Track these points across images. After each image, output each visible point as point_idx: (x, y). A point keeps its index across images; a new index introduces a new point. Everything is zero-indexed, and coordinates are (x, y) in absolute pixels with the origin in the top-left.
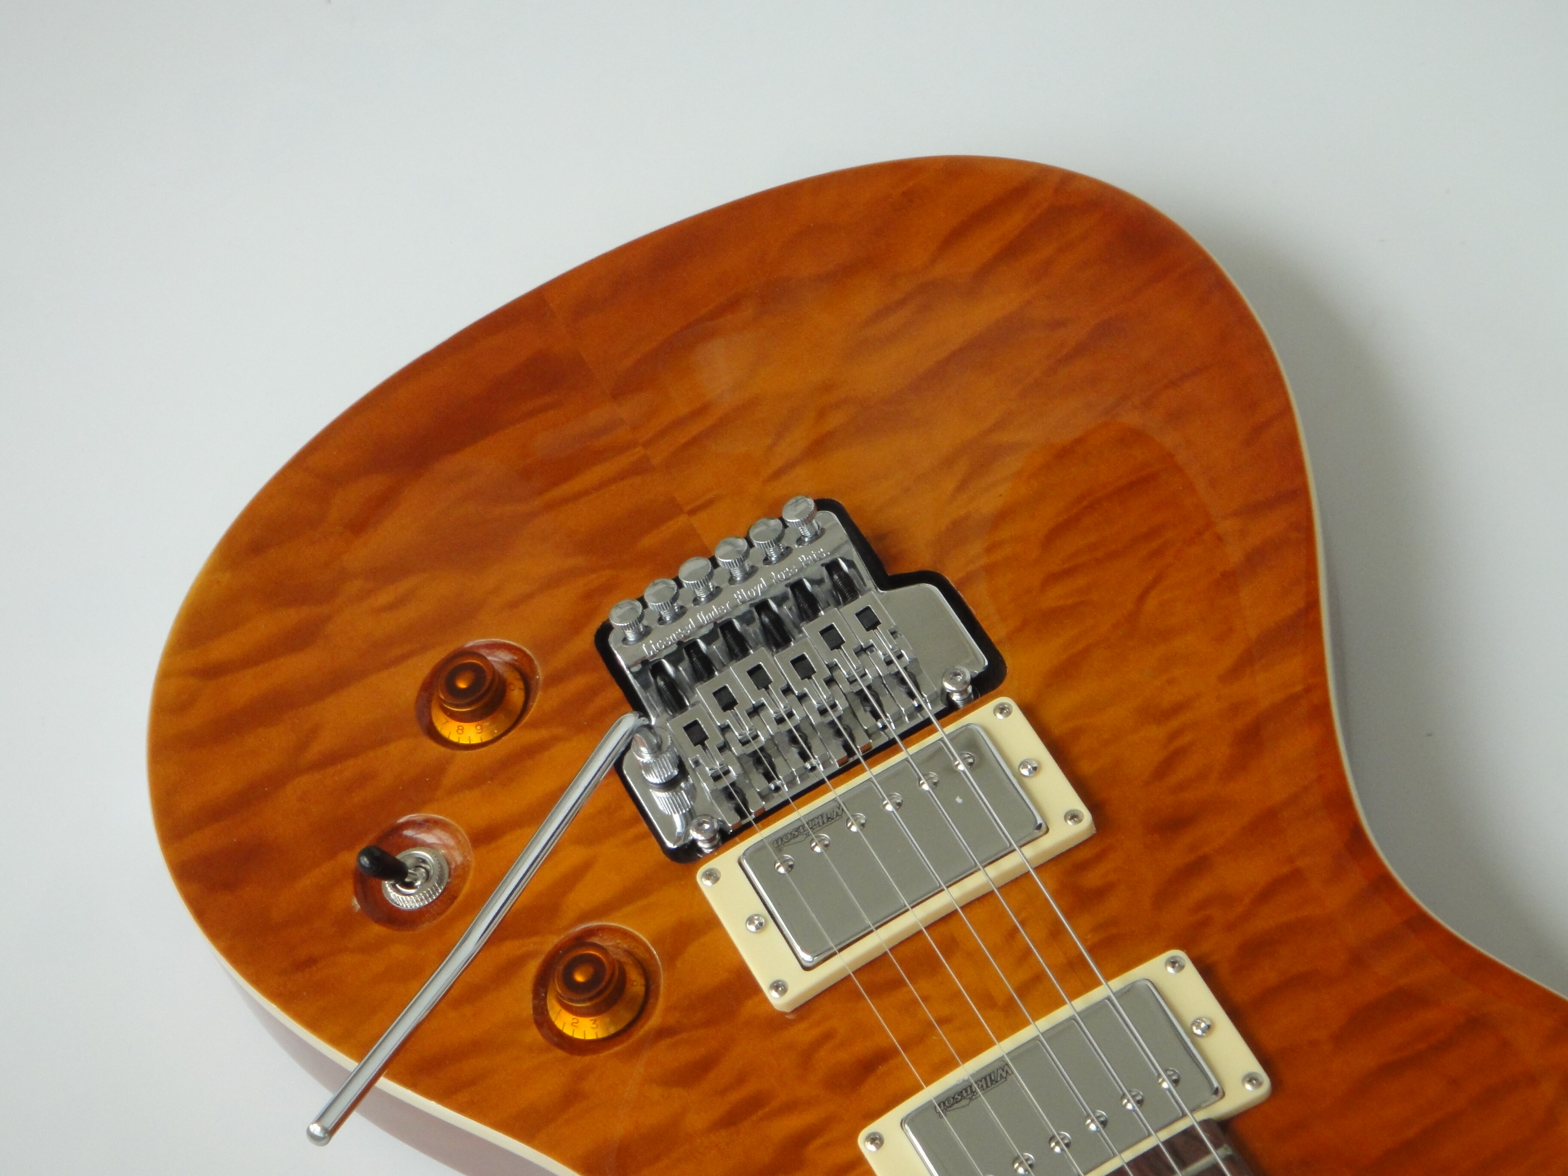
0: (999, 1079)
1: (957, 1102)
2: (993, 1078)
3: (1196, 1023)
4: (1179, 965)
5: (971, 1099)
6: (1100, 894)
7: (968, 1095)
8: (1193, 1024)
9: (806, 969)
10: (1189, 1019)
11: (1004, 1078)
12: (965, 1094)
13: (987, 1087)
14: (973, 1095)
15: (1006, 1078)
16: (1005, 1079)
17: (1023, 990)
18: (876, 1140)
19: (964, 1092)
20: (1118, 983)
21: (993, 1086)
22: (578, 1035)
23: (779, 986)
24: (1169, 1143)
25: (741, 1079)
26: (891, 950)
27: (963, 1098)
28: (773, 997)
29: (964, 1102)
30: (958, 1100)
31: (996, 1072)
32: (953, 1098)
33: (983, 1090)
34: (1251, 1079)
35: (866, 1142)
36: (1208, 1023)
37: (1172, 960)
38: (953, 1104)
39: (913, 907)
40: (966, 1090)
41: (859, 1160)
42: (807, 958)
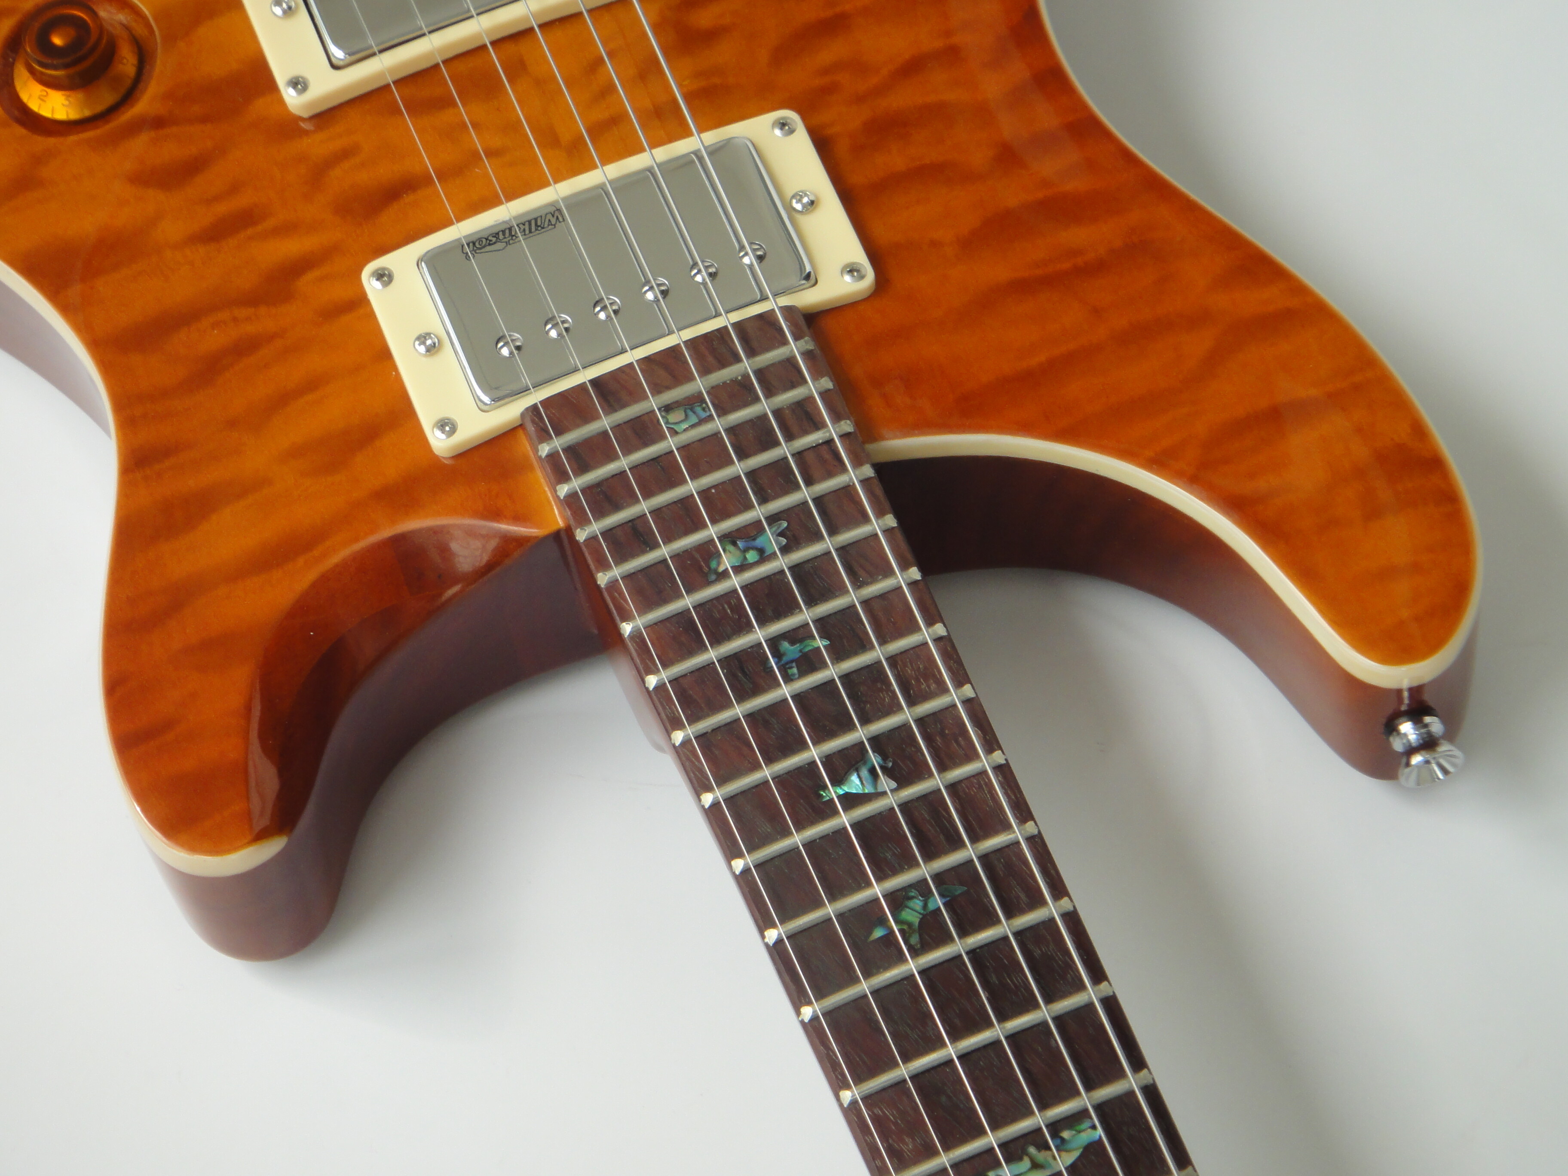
0: (546, 226)
1: (490, 245)
2: (539, 223)
3: (798, 196)
4: (789, 128)
5: (508, 243)
6: (710, 36)
7: (505, 238)
8: (793, 197)
9: (335, 67)
10: (789, 191)
11: (552, 225)
12: (501, 237)
13: (530, 232)
14: (512, 239)
15: (555, 225)
16: (553, 227)
17: (597, 131)
18: (383, 276)
19: (501, 234)
20: (711, 137)
21: (537, 232)
22: (46, 113)
23: (298, 84)
24: (739, 326)
25: (234, 189)
26: (445, 62)
27: (498, 240)
28: (290, 96)
29: (499, 246)
30: (491, 243)
31: (543, 218)
32: (487, 239)
33: (525, 235)
34: (852, 270)
35: (372, 278)
36: (812, 198)
37: (781, 121)
38: (484, 247)
39: (478, 14)
40: (503, 232)
41: (360, 302)
42: (338, 53)
